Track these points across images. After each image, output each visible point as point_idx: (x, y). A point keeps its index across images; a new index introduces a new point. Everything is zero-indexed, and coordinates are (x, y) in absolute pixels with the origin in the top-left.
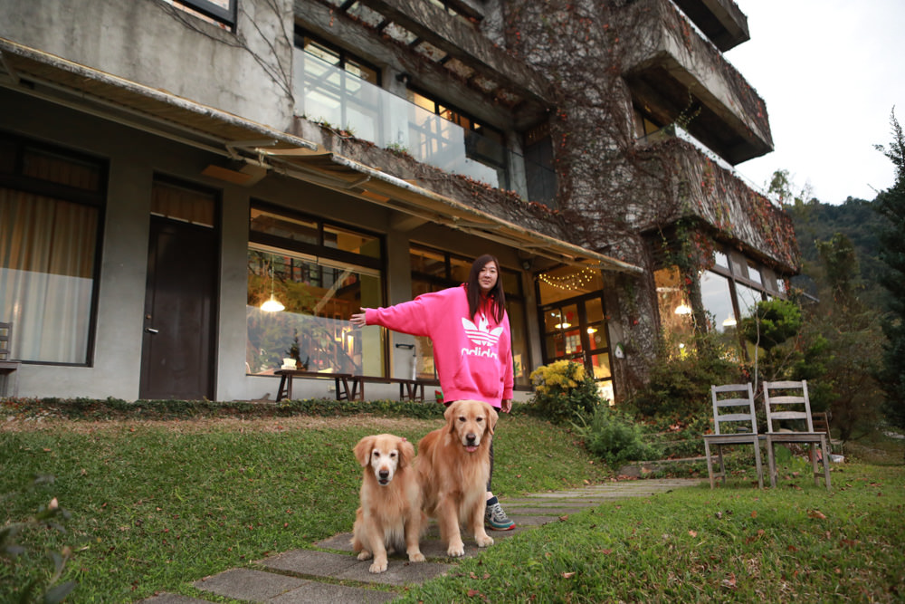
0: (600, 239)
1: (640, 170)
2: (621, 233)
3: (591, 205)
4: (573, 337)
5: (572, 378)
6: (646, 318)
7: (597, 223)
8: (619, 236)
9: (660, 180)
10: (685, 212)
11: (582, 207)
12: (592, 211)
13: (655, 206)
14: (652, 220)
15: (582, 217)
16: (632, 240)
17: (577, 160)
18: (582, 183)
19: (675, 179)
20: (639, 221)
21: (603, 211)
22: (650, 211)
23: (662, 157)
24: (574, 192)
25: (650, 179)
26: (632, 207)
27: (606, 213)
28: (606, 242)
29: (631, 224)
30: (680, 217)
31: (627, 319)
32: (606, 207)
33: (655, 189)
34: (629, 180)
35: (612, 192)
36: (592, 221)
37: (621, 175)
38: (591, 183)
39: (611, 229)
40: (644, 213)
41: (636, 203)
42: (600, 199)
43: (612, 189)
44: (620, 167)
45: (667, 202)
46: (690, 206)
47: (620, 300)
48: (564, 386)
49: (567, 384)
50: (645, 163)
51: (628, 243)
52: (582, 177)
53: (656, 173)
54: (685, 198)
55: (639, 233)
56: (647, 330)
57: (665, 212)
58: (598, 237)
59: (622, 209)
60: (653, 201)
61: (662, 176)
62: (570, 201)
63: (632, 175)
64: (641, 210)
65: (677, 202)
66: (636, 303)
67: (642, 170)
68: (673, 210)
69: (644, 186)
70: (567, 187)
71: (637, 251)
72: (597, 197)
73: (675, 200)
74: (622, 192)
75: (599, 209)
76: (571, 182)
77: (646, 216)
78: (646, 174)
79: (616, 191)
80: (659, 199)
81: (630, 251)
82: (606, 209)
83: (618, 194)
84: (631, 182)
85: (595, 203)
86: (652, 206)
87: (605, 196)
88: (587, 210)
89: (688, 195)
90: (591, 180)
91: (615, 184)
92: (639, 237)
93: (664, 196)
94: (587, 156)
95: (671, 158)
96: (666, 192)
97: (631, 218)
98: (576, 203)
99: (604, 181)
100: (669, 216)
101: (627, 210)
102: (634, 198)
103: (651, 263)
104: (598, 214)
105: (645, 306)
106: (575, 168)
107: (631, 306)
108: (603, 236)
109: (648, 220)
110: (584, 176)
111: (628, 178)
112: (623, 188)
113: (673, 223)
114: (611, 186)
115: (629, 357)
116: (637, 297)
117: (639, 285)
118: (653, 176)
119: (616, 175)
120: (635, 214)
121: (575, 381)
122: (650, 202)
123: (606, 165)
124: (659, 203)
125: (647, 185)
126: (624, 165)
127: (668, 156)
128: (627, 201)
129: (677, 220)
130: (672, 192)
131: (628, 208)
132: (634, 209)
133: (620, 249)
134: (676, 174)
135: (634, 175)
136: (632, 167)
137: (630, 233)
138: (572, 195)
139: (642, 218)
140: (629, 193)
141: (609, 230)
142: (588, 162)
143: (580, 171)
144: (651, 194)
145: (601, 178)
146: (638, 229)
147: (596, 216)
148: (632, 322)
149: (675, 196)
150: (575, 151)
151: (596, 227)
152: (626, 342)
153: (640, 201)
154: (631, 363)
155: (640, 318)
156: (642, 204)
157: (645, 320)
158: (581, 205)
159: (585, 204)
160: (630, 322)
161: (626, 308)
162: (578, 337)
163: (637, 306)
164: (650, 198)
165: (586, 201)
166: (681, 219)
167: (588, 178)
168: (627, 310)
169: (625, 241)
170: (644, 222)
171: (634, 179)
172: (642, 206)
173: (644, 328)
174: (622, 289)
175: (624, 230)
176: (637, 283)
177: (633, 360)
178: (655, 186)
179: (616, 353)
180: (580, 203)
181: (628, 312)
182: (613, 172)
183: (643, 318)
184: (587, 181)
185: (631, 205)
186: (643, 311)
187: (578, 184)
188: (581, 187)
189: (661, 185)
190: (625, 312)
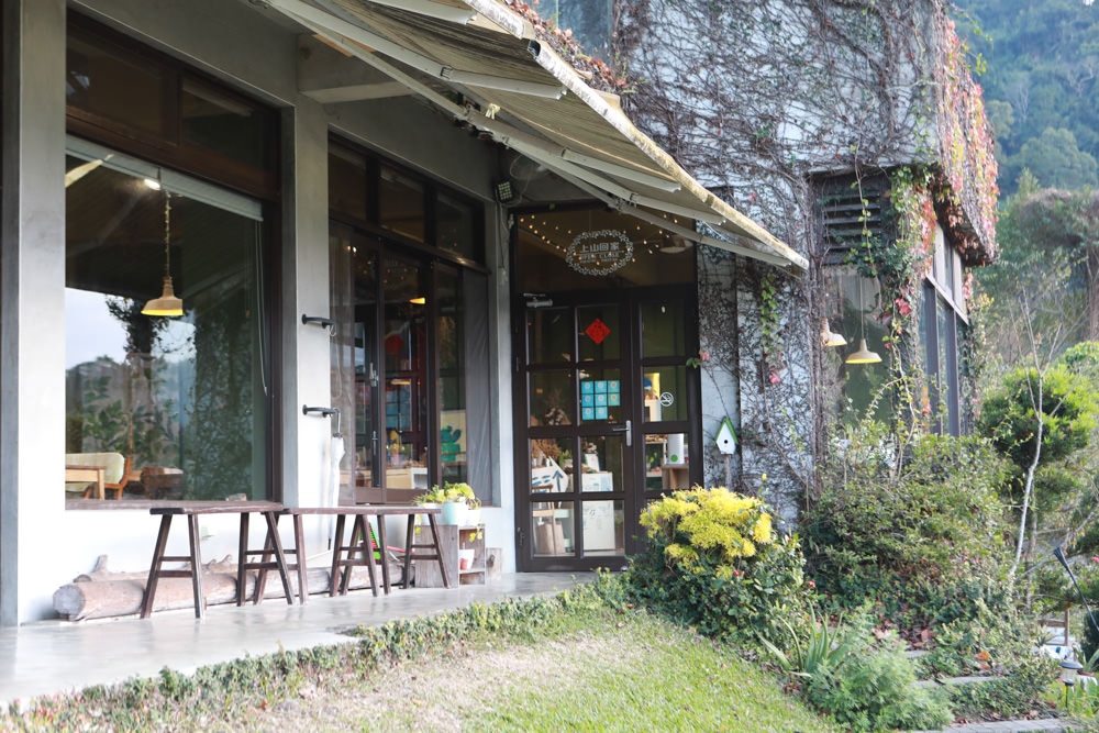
0: (707, 165)
1: (825, 25)
2: (761, 162)
3: (691, 78)
4: (601, 385)
6: (799, 372)
7: (703, 125)
8: (755, 170)
9: (873, 65)
10: (920, 153)
11: (668, 75)
12: (693, 92)
13: (851, 120)
14: (842, 151)
15: (665, 100)
16: (785, 188)
19: (906, 70)
21: (723, 99)
22: (839, 128)
23: (883, 11)
24: (651, 34)
25: (850, 54)
26: (796, 110)
27: (730, 107)
28: (722, 176)
29: (789, 148)
30: (907, 160)
31: (753, 368)
32: (729, 91)
33: (856, 80)
34: (796, 41)
35: (750, 60)
36: (692, 119)
37: (777, 23)
38: (697, 19)
39: (740, 150)
40: (823, 131)
41: (806, 100)
42: (719, 69)
43: (750, 52)
45: (881, 119)
46: (931, 141)
47: (741, 320)
50: (839, 11)
51: (777, 193)
53: (862, 44)
54: (924, 119)
55: (806, 175)
56: (798, 399)
57: (873, 141)
58: (702, 159)
59: (771, 108)
60: (848, 108)
61: (878, 56)
62: (638, 52)
63: (804, 32)
64: (816, 122)
65: (904, 125)
66: (779, 334)
67: (831, 28)
68: (893, 139)
69: (830, 66)
70: (634, 15)
71: (797, 214)
73: (900, 120)
74: (775, 65)
75: (713, 93)
77: (827, 138)
78: (839, 38)
79: (760, 61)
80: (862, 108)
81: (780, 211)
82: (732, 98)
83: (766, 69)
84: (800, 47)
85: (703, 74)
86: (844, 118)
87: (731, 63)
88: (681, 87)
89: (930, 116)
90: (700, 15)
91: (757, 38)
92: (804, 185)
93: (875, 103)
95: (902, 18)
96: (883, 96)
97: (789, 133)
98: (654, 62)
99: (732, 26)
100: (883, 151)
101: (782, 113)
102: (803, 87)
103: (821, 247)
104: (707, 103)
105: (801, 346)
107: (767, 340)
108: (716, 161)
109: (831, 150)
111: (795, 36)
112: (780, 58)
113: (890, 170)
114: (749, 44)
115: (747, 454)
116: (783, 322)
117: (792, 293)
118: (855, 49)
119: (765, 20)
120: (802, 126)
122: (841, 108)
124: (863, 115)
125: (840, 65)
127: (898, 14)
128: (782, 89)
129: (898, 167)
130: (895, 97)
131: (787, 109)
132: (802, 114)
133: (756, 200)
134: (911, 59)
135: (811, 34)
136: (808, 12)
137: (784, 170)
138: (645, 38)
139: (817, 140)
140: (793, 72)
141: (730, 150)
145: (727, 18)
146: (805, 164)
147: (705, 107)
148: (764, 376)
149: (902, 110)
151: (700, 136)
152: (745, 419)
153: (817, 99)
154: (750, 468)
155: (785, 371)
156: (821, 108)
157: (796, 375)
158: (666, 71)
159: (676, 70)
160: (760, 375)
161: (753, 342)
162: (614, 386)
163: (781, 340)
164: (843, 99)
165: (679, 64)
166: (908, 166)
167: (693, 8)
168: (755, 347)
169: (768, 186)
170: (822, 152)
171: (809, 43)
172: (820, 112)
173: (791, 393)
174: (749, 296)
175: (769, 157)
176: (787, 289)
177: (758, 462)
178: (857, 74)
179: (720, 442)
180: (664, 65)
181: (757, 351)
182: (757, 10)
183: (791, 371)
184: (688, 15)
185: (794, 103)
186: (794, 356)
187: (663, 15)
188: (670, 24)
189: (872, 75)
190: (751, 352)
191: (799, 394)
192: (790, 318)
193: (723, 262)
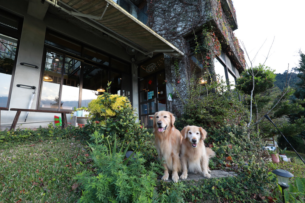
1: (185, 4)
2: (174, 38)
3: (161, 28)
4: (151, 92)
5: (111, 108)
9: (195, 6)
10: (208, 19)
12: (162, 30)
13: (192, 20)
14: (190, 28)
16: (179, 41)
17: (157, 9)
18: (158, 19)
19: (203, 3)
20: (183, 29)
22: (189, 23)
25: (190, 7)
26: (180, 24)
27: (168, 30)
29: (179, 32)
31: (175, 81)
32: (168, 27)
34: (179, 11)
37: (176, 9)
38: (162, 17)
39: (170, 37)
40: (186, 25)
41: (182, 21)
42: (166, 24)
43: (171, 18)
44: (175, 6)
45: (198, 16)
46: (211, 15)
47: (172, 71)
48: (103, 115)
49: (105, 112)
52: (158, 16)
53: (193, 3)
54: (208, 11)
55: (183, 36)
56: (184, 86)
57: (197, 22)
59: (176, 26)
60: (191, 18)
61: (196, 3)
64: (184, 24)
65: (204, 15)
68: (201, 20)
69: (186, 12)
70: (152, 22)
72: (164, 23)
74: (176, 17)
75: (165, 29)
76: (153, 19)
77: (187, 26)
78: (188, 5)
80: (194, 16)
83: (174, 19)
84: (180, 11)
86: (190, 20)
87: (168, 22)
88: (159, 31)
89: (210, 9)
92: (183, 39)
93: (197, 14)
94: (161, 5)
96: (198, 11)
97: (179, 29)
99: (167, 15)
100: (199, 23)
101: (177, 26)
102: (181, 19)
103: (188, 52)
104: (164, 31)
105: (184, 73)
106: (155, 13)
107: (177, 74)
109: (188, 28)
110: (159, 15)
111: (179, 10)
113: (201, 26)
114: (171, 16)
115: (175, 100)
116: (180, 69)
117: (181, 63)
120: (181, 27)
121: (113, 111)
123: (169, 7)
124: (194, 18)
125: (188, 10)
126: (177, 4)
128: (178, 21)
129: (203, 25)
130: (201, 10)
131: (178, 25)
135: (182, 7)
136: (181, 4)
137: (179, 37)
138: (154, 25)
139: (185, 28)
140: (179, 17)
142: (161, 8)
143: (158, 13)
144: (190, 15)
145: (167, 14)
146: (182, 34)
149: (203, 12)
150: (156, 5)
152: (174, 93)
153: (184, 20)
154: (175, 104)
155: (181, 80)
156: (185, 21)
157: (183, 80)
158: (157, 29)
159: (159, 28)
160: (176, 82)
161: (174, 75)
162: (153, 92)
163: (180, 73)
164: (189, 17)
165: (159, 27)
166: (205, 23)
167: (161, 15)
168: (175, 76)
169: (176, 42)
170: (186, 30)
171: (182, 10)
172: (185, 22)
173: (183, 85)
174: (173, 66)
175: (175, 36)
176: (180, 62)
177: (176, 102)
178: (192, 10)
179: (169, 99)
180: (157, 28)
181: (175, 77)
182: (172, 9)
183: (182, 80)
184: (160, 17)
185: (180, 23)
186: (183, 76)
187: (156, 19)
188: (158, 20)
189: (195, 8)
190: (174, 77)
191: (184, 84)
192: (182, 68)
193: (169, 61)
